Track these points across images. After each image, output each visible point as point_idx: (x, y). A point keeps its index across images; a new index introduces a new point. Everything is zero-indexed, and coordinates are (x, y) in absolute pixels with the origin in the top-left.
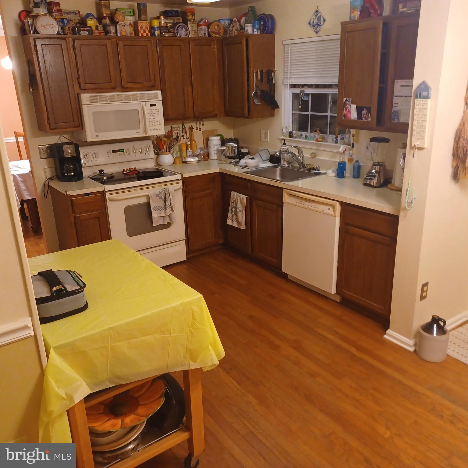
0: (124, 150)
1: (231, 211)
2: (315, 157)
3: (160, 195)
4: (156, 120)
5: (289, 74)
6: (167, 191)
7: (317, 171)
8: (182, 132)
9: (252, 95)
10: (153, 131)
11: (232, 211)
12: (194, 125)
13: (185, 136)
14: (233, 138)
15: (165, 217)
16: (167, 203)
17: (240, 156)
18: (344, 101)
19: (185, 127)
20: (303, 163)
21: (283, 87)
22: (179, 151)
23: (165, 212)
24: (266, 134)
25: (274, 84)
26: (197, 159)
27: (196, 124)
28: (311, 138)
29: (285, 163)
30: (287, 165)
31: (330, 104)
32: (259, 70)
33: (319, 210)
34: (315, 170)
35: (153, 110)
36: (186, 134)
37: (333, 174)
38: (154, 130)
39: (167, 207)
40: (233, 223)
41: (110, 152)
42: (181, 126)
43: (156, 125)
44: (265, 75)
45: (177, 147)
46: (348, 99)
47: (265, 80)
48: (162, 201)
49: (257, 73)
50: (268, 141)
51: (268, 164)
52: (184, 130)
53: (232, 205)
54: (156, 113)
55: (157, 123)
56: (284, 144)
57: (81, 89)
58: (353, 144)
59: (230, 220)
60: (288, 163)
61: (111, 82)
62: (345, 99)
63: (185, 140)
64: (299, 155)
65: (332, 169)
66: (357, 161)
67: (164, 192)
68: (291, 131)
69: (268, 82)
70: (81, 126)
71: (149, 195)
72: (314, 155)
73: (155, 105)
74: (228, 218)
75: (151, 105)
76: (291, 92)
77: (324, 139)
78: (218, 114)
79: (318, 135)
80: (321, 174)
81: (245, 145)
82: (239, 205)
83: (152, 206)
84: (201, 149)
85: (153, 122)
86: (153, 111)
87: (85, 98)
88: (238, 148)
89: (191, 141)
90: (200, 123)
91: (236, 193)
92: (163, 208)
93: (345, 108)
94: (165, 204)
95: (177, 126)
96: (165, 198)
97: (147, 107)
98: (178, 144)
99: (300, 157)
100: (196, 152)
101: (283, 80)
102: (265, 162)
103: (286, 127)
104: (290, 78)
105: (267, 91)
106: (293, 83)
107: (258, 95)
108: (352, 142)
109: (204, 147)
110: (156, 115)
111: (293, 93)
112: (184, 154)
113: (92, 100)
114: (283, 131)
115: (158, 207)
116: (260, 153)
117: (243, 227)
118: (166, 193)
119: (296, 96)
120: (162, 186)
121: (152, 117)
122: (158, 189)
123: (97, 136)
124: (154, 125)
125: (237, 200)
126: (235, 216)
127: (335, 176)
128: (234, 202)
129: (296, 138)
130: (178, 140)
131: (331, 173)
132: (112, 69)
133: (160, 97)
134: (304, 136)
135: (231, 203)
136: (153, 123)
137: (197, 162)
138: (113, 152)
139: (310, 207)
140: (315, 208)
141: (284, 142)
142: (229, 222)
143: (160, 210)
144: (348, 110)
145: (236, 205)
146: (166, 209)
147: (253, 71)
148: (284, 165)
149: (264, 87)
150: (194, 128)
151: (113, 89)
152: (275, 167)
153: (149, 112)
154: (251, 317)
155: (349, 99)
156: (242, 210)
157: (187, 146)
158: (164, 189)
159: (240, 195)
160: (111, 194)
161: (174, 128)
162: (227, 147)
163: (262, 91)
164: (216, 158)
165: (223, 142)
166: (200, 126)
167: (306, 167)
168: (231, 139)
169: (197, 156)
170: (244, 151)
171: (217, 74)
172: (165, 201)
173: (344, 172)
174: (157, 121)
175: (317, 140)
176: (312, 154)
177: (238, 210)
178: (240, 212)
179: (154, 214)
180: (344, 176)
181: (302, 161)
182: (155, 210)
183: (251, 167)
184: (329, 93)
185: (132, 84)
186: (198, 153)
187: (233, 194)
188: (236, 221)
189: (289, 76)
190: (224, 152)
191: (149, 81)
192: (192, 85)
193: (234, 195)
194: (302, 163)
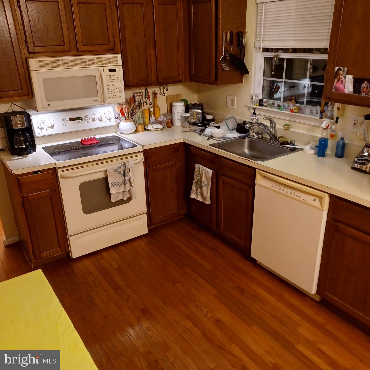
0: (82, 117)
1: (195, 184)
2: (288, 129)
3: (119, 170)
4: (115, 86)
5: (262, 36)
6: (127, 165)
7: (292, 146)
8: (145, 98)
9: (221, 59)
10: (112, 99)
11: (197, 184)
12: (157, 90)
13: (148, 102)
14: (198, 103)
15: (124, 192)
16: (127, 178)
17: (205, 123)
18: (336, 70)
19: (148, 93)
20: (276, 135)
21: (254, 50)
22: (141, 118)
23: (125, 188)
24: (233, 101)
25: (245, 47)
26: (160, 126)
27: (160, 89)
28: (284, 108)
29: (254, 134)
30: (256, 137)
31: (310, 71)
32: (228, 32)
33: (301, 199)
34: (289, 144)
35: (113, 75)
36: (150, 100)
37: (312, 152)
38: (113, 97)
39: (126, 182)
40: (197, 197)
41: (67, 120)
42: (143, 91)
43: (116, 92)
44: (235, 37)
45: (139, 114)
46: (341, 68)
47: (235, 43)
48: (121, 176)
49: (226, 35)
50: (235, 108)
51: (235, 135)
52: (147, 95)
53: (196, 178)
54: (116, 79)
55: (116, 90)
56: (254, 114)
57: (29, 53)
58: (337, 118)
59: (194, 193)
60: (258, 134)
61: (64, 45)
62: (337, 68)
63: (149, 106)
64: (272, 127)
65: (310, 145)
66: (342, 139)
67: (124, 166)
68: (261, 98)
69: (238, 45)
70: (30, 94)
71: (107, 170)
72: (287, 127)
73: (114, 70)
74: (192, 192)
75: (110, 71)
76: (263, 56)
77: (300, 110)
78: (182, 80)
79: (294, 105)
80: (297, 150)
81: (209, 111)
82: (204, 179)
83: (110, 182)
84: (164, 115)
85: (113, 89)
86: (113, 77)
87: (33, 63)
88: (203, 114)
89: (154, 107)
90: (164, 88)
91: (201, 166)
92: (123, 183)
93: (336, 79)
94: (125, 179)
95: (139, 91)
96: (124, 172)
97: (105, 73)
98: (141, 110)
99: (272, 130)
100: (159, 118)
101: (255, 43)
102: (232, 131)
103: (256, 95)
104: (263, 40)
105: (237, 55)
106: (266, 46)
107: (227, 59)
108: (335, 116)
109: (168, 113)
110: (115, 81)
111: (265, 58)
112: (147, 121)
113: (43, 66)
114: (252, 98)
115: (116, 182)
116: (227, 121)
117: (208, 202)
118: (126, 167)
119: (268, 61)
120: (122, 159)
121: (111, 84)
122: (117, 164)
123: (49, 105)
124: (113, 92)
125: (202, 173)
126: (199, 190)
127: (315, 154)
128: (199, 175)
129: (266, 107)
130: (141, 106)
131: (309, 151)
132: (65, 30)
133: (120, 62)
134: (276, 105)
135: (195, 176)
136: (113, 91)
137: (160, 129)
138: (70, 121)
139: (289, 194)
140: (295, 197)
141: (254, 111)
142: (193, 196)
143: (119, 186)
144: (340, 81)
145: (201, 178)
146: (126, 185)
147: (222, 33)
148: (253, 136)
149: (233, 50)
150: (157, 94)
151: (67, 53)
152: (244, 138)
153: (108, 78)
154: (218, 322)
155: (344, 69)
156: (206, 185)
157: (150, 112)
158: (124, 163)
159: (205, 168)
160: (63, 171)
161: (136, 93)
162: (192, 113)
163: (231, 55)
164: (180, 125)
165: (188, 108)
166: (164, 91)
167: (278, 141)
168: (195, 104)
169: (160, 123)
170: (209, 117)
171: (182, 36)
172: (125, 176)
173: (326, 150)
174: (117, 88)
175: (292, 111)
176: (285, 125)
177: (203, 184)
178: (205, 186)
179: (112, 190)
180: (325, 155)
181: (274, 133)
182: (114, 186)
183: (218, 138)
184: (309, 59)
185: (88, 46)
186: (161, 120)
187: (197, 165)
188: (200, 194)
189: (262, 39)
190: (188, 119)
191: (108, 43)
192: (155, 48)
193: (198, 168)
194: (274, 136)
